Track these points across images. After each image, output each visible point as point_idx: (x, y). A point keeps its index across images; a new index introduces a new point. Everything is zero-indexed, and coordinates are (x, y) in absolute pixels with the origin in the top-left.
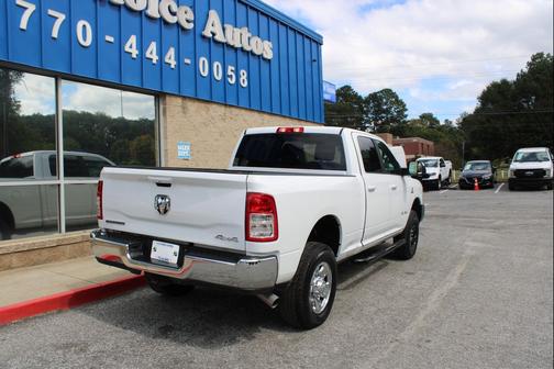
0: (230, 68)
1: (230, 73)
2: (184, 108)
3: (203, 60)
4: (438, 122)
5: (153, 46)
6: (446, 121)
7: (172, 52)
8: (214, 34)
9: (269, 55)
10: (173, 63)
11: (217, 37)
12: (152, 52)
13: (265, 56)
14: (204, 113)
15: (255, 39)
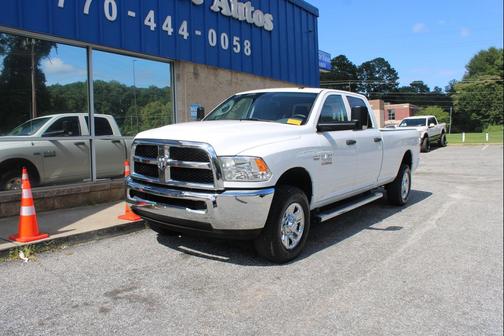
0: (236, 38)
1: (235, 43)
2: (196, 75)
3: (212, 32)
4: (428, 89)
5: (169, 20)
6: (436, 88)
7: (185, 25)
8: (221, 9)
9: (269, 26)
10: (186, 35)
11: (224, 12)
12: (168, 26)
13: (266, 28)
14: (212, 78)
15: (259, 13)
